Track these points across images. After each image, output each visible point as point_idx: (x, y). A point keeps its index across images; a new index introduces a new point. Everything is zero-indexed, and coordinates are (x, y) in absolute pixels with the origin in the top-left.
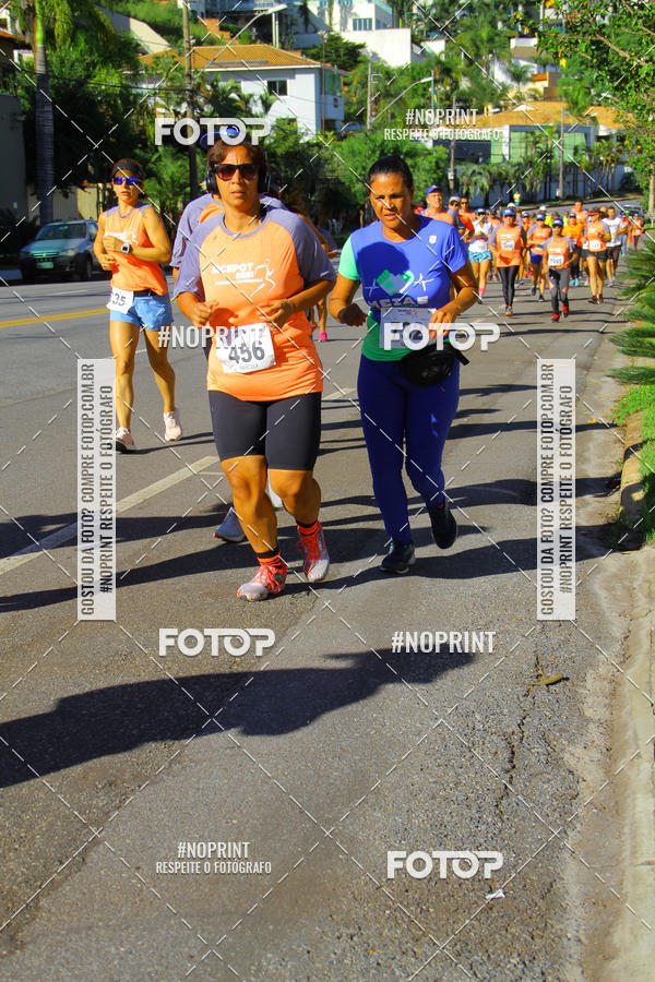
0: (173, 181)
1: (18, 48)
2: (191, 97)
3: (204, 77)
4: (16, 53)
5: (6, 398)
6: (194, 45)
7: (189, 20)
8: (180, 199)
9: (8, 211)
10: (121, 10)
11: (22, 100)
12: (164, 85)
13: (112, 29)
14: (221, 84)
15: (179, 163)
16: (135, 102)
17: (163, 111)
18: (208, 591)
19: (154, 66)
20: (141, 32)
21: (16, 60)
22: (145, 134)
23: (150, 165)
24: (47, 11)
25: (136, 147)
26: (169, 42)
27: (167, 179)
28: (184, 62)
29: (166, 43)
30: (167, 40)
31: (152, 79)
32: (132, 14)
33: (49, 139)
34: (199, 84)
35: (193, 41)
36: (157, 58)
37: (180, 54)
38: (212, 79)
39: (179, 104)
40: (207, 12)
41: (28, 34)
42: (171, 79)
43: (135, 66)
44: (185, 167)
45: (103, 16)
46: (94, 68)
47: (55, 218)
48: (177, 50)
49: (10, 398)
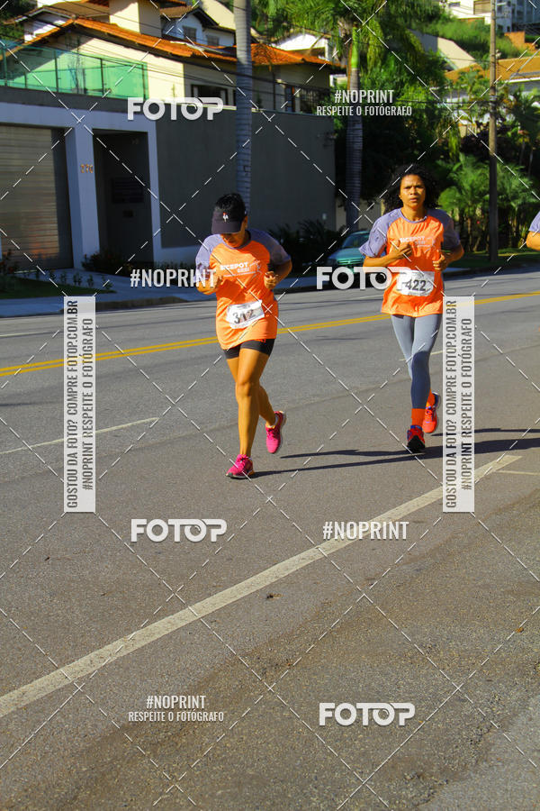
0: (473, 189)
1: (334, 73)
2: (494, 108)
3: (508, 89)
4: (331, 77)
5: (314, 396)
6: (499, 58)
7: (496, 34)
8: (479, 206)
9: (318, 221)
10: (429, 30)
11: (335, 120)
12: (467, 98)
13: (420, 48)
14: (524, 94)
15: (479, 172)
16: (440, 116)
17: (465, 122)
18: (509, 588)
19: (459, 81)
20: (448, 50)
21: (331, 84)
22: (447, 146)
23: (452, 175)
24: (361, 37)
25: (439, 158)
26: (474, 57)
27: (467, 187)
28: (489, 75)
29: (472, 58)
30: (472, 55)
31: (456, 93)
32: (441, 34)
33: (358, 155)
34: (503, 95)
35: (498, 55)
36: (462, 73)
37: (485, 69)
38: (515, 90)
39: (481, 116)
40: (513, 25)
41: (344, 60)
42: (475, 93)
43: (440, 82)
44: (484, 174)
45: (414, 38)
46: (402, 87)
47: (360, 228)
48: (482, 65)
49: (318, 395)
